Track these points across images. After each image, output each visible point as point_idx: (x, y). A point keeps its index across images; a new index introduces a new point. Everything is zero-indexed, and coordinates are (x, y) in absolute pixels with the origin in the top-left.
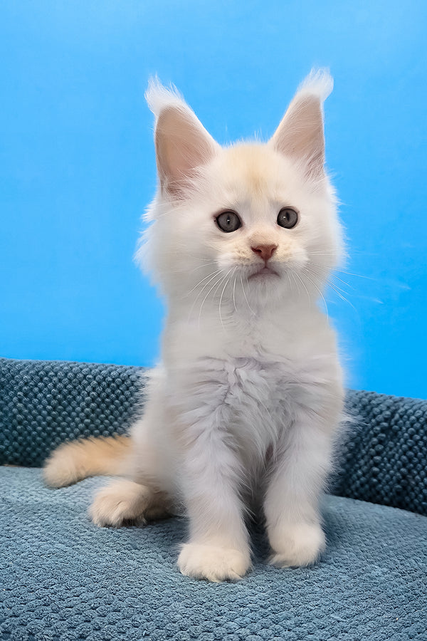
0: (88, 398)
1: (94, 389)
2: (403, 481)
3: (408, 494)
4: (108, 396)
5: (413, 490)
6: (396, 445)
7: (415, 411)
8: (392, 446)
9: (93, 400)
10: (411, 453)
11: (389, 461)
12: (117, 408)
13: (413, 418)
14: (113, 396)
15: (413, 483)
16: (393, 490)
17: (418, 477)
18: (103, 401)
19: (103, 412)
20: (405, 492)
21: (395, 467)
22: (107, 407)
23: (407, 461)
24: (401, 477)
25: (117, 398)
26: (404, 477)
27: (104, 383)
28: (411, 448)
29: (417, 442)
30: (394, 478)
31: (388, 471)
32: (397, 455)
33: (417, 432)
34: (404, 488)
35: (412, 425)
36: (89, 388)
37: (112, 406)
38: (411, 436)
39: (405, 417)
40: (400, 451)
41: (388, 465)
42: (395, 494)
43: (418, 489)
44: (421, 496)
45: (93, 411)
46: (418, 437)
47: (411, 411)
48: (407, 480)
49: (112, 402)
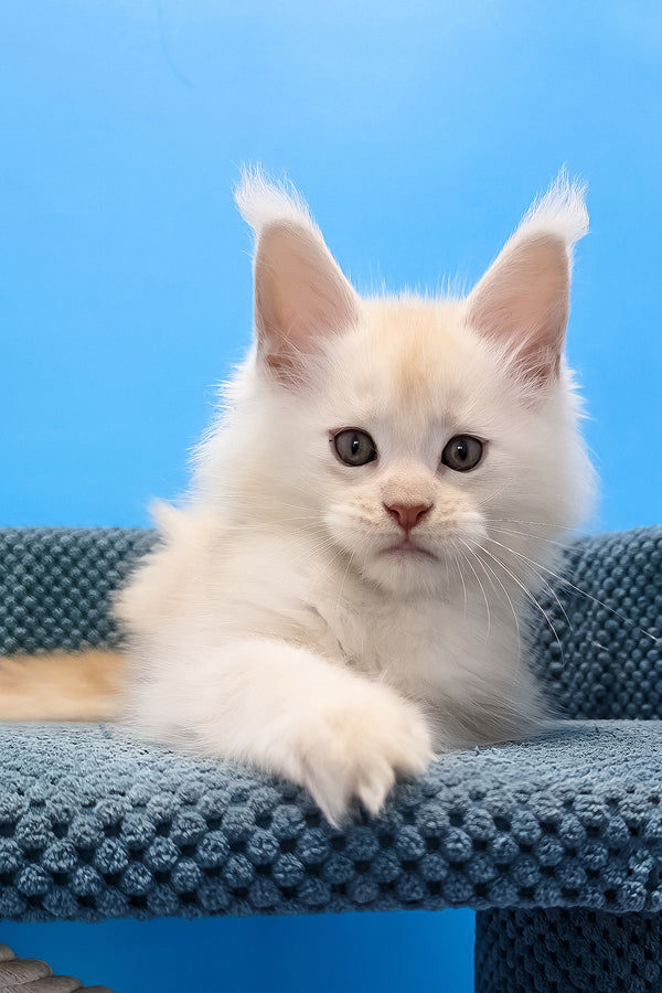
0: (18, 588)
1: (29, 570)
2: (604, 676)
3: (616, 699)
4: (57, 582)
5: (624, 688)
6: (585, 616)
7: (610, 549)
8: (579, 620)
9: (29, 591)
10: (612, 623)
11: (577, 647)
12: (75, 604)
13: (609, 560)
14: (66, 580)
15: (623, 675)
16: (591, 697)
17: (629, 663)
18: (48, 592)
19: (49, 613)
20: (611, 696)
21: (589, 656)
22: (58, 603)
23: (609, 639)
24: (600, 669)
25: (75, 583)
26: (606, 668)
27: (48, 558)
28: (611, 615)
29: (620, 601)
30: (590, 675)
31: (578, 666)
32: (590, 634)
33: (619, 583)
34: (609, 688)
35: (609, 573)
36: (19, 569)
37: (66, 601)
38: (610, 593)
39: (597, 562)
40: (594, 624)
41: (577, 655)
42: (594, 703)
43: (631, 683)
44: (639, 695)
45: (30, 611)
46: (620, 592)
47: (604, 550)
48: (612, 673)
49: (66, 593)
